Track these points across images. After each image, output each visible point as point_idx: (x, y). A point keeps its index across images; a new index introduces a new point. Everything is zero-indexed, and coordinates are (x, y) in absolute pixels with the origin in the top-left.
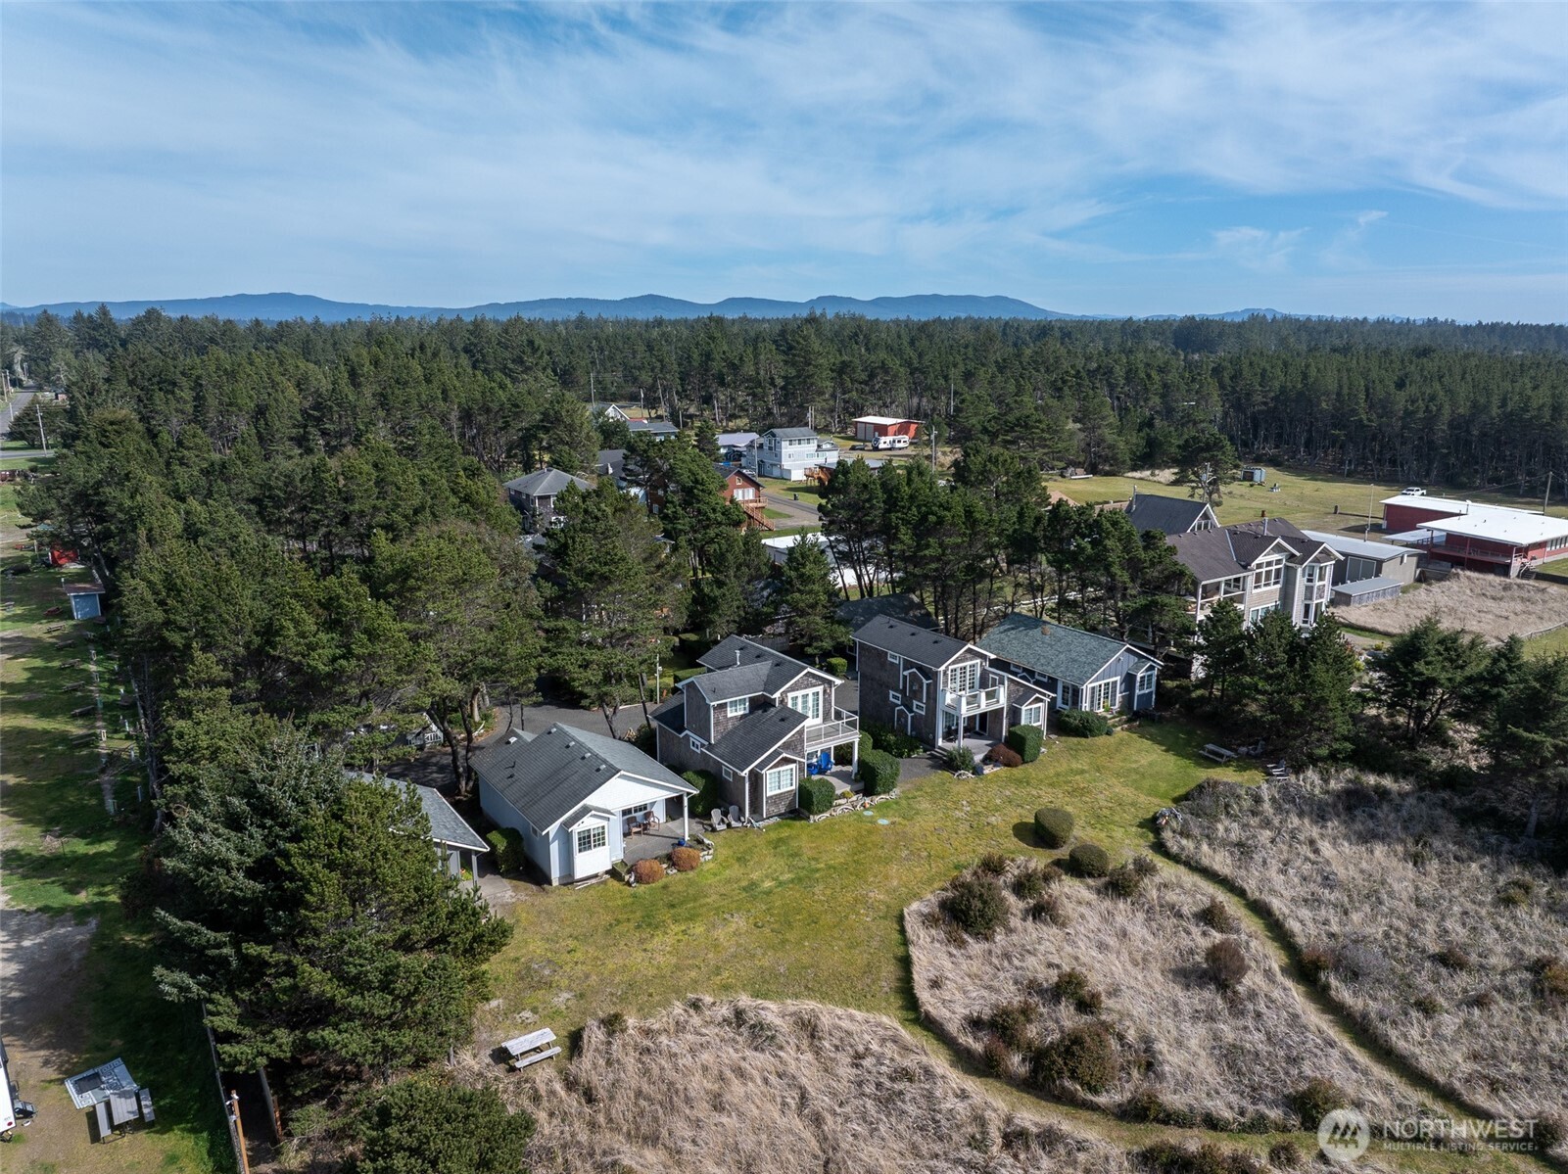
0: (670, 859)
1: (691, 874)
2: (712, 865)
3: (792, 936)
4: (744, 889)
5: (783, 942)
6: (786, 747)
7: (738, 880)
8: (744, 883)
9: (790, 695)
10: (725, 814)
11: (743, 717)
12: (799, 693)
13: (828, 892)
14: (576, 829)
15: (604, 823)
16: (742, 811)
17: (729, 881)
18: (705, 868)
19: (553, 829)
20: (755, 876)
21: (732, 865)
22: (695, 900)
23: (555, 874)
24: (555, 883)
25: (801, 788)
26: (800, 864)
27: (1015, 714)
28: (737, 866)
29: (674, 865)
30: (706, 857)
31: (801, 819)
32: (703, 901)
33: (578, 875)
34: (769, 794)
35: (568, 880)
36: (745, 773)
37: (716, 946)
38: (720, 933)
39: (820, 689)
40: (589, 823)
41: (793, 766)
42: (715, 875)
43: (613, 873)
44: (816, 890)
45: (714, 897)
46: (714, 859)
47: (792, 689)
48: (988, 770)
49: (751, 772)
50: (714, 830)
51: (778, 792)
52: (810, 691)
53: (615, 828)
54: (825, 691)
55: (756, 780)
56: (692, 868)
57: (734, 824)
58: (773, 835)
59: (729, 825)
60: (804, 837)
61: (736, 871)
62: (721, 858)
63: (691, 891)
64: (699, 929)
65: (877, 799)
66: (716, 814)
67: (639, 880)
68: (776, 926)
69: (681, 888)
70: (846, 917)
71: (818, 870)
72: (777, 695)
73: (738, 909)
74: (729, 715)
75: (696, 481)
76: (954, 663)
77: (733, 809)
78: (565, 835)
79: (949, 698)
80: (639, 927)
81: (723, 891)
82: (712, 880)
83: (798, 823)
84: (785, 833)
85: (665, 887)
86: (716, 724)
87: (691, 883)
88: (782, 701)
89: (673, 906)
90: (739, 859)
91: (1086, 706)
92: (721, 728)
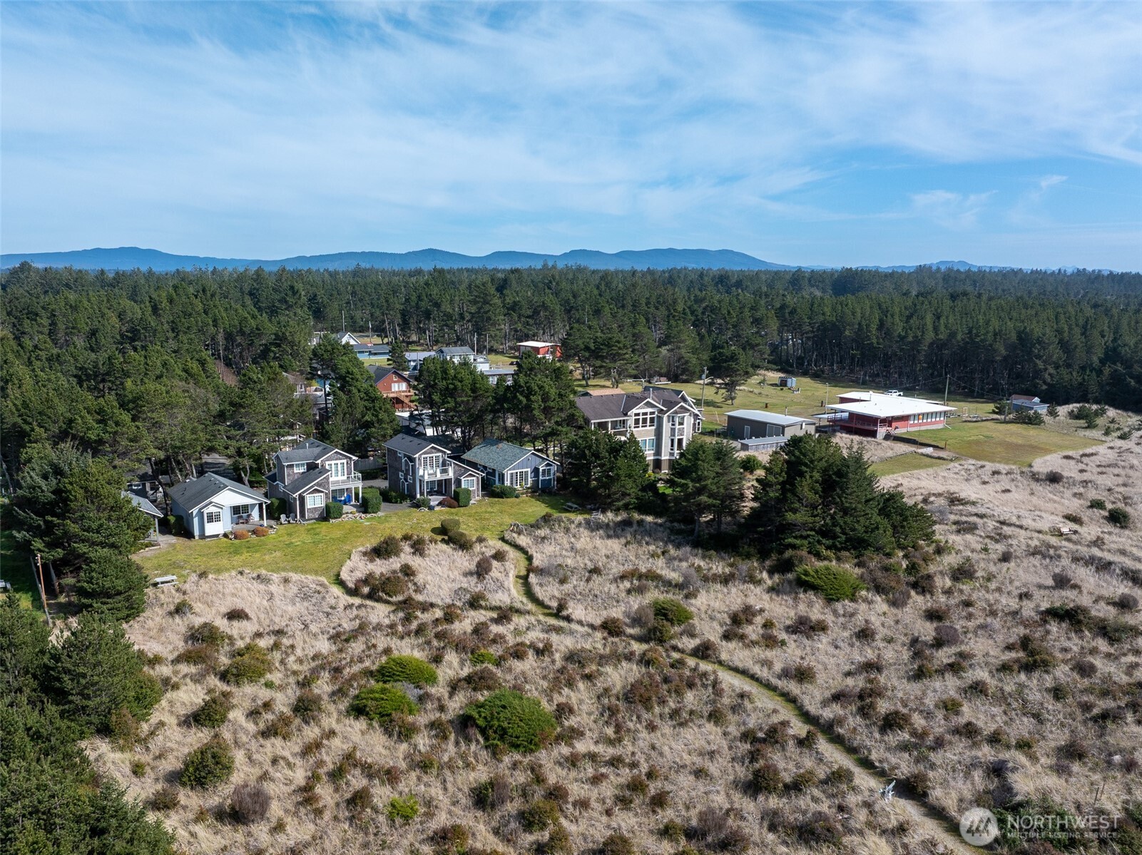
0: (254, 532)
1: (262, 537)
4: (286, 544)
6: (318, 484)
7: (284, 541)
8: (287, 542)
9: (327, 463)
10: (288, 517)
11: (302, 473)
12: (333, 462)
13: (325, 546)
14: (206, 511)
15: (221, 511)
16: (295, 515)
17: (280, 541)
18: (271, 536)
19: (195, 511)
20: (293, 540)
21: (283, 536)
22: (260, 546)
23: (196, 533)
24: (197, 538)
25: (327, 506)
26: (317, 537)
27: (458, 482)
28: (286, 536)
29: (255, 534)
30: (271, 532)
31: (326, 521)
32: (264, 547)
33: (207, 534)
34: (309, 507)
35: (203, 536)
36: (296, 495)
38: (267, 557)
39: (345, 461)
40: (211, 509)
41: (322, 494)
42: (274, 538)
43: (225, 535)
44: (320, 546)
45: (270, 546)
46: (276, 534)
47: (328, 459)
48: (437, 509)
49: (299, 495)
50: (281, 524)
51: (314, 507)
52: (339, 462)
53: (226, 516)
54: (348, 462)
55: (302, 499)
56: (264, 536)
57: (292, 522)
58: (310, 527)
59: (289, 522)
61: (286, 538)
62: (280, 532)
63: (260, 543)
64: (258, 555)
65: (369, 516)
66: (283, 517)
67: (236, 538)
68: (293, 555)
69: (255, 542)
71: (325, 539)
72: (319, 461)
73: (279, 550)
74: (295, 471)
75: (348, 372)
76: (424, 453)
77: (291, 514)
78: (201, 514)
79: (421, 473)
80: (230, 553)
81: (275, 544)
82: (272, 540)
83: (325, 523)
84: (318, 527)
85: (248, 541)
86: (289, 475)
87: (261, 541)
88: (322, 465)
89: (249, 548)
90: (289, 534)
91: (507, 483)
92: (291, 478)
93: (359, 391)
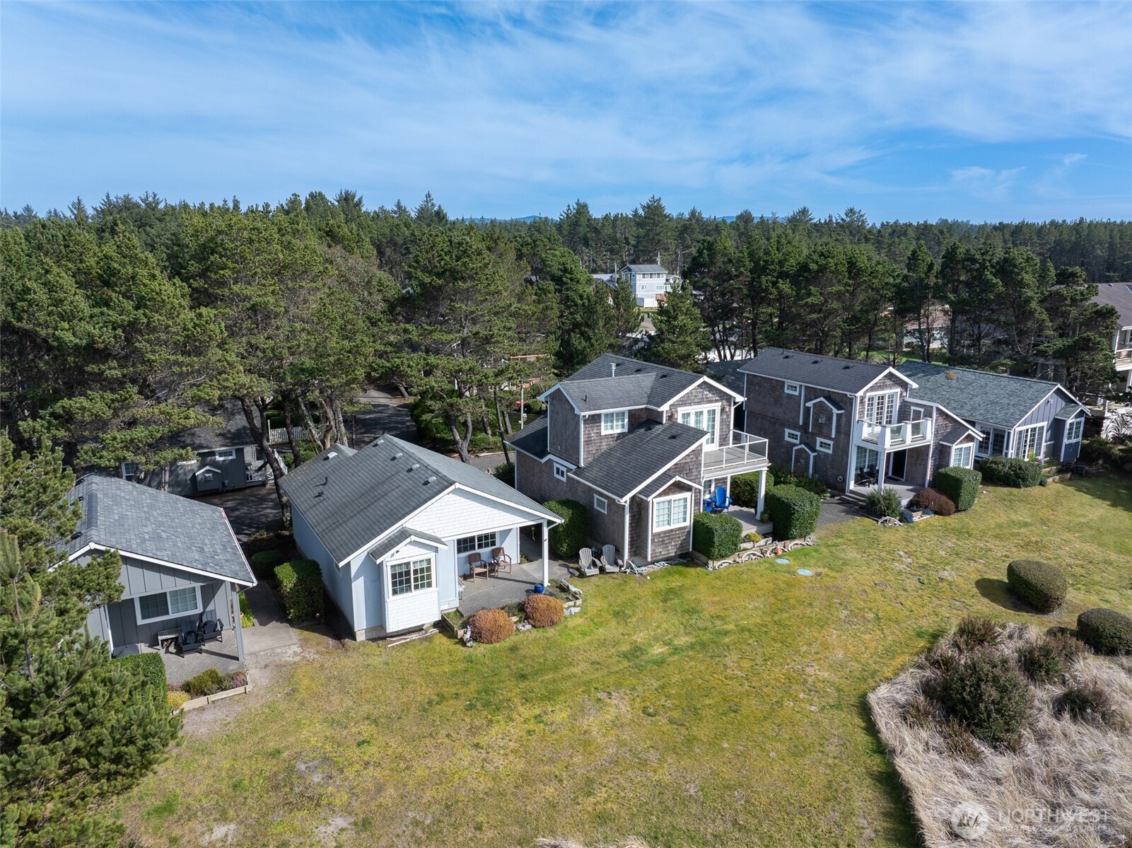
0: (523, 611)
1: (551, 632)
2: (579, 621)
3: (702, 731)
4: (625, 656)
5: (690, 741)
6: (679, 469)
7: (616, 643)
8: (625, 648)
9: (681, 410)
10: (598, 555)
11: (621, 436)
12: (692, 409)
13: (746, 664)
14: (389, 560)
15: (431, 555)
16: (619, 552)
17: (603, 643)
18: (571, 624)
19: (356, 559)
20: (640, 637)
21: (607, 622)
22: (556, 669)
23: (360, 622)
24: (361, 637)
25: (697, 524)
26: (700, 624)
27: (942, 453)
28: (613, 623)
29: (527, 618)
30: (571, 609)
31: (697, 565)
32: (566, 671)
33: (392, 626)
34: (656, 530)
35: (379, 634)
36: (625, 500)
37: (585, 743)
38: (592, 722)
39: (717, 406)
40: (406, 553)
41: (687, 495)
42: (584, 634)
43: (443, 626)
44: (728, 661)
45: (583, 666)
46: (584, 612)
47: (683, 403)
48: (917, 517)
49: (633, 498)
50: (582, 575)
51: (667, 528)
52: (705, 408)
53: (447, 565)
54: (723, 410)
55: (640, 510)
56: (553, 623)
57: (609, 568)
58: (661, 585)
59: (602, 570)
60: (702, 588)
61: (612, 630)
62: (592, 611)
63: (551, 656)
64: (560, 715)
66: (585, 555)
67: (477, 637)
68: (675, 714)
69: (536, 651)
70: (779, 703)
71: (726, 633)
72: (665, 408)
73: (618, 685)
74: (604, 432)
76: (872, 389)
77: (607, 549)
78: (374, 570)
79: (866, 432)
80: (471, 707)
81: (595, 657)
82: (579, 641)
83: (692, 571)
84: (676, 582)
85: (514, 649)
86: (588, 442)
87: (550, 644)
88: (670, 417)
89: (523, 677)
90: (616, 614)
91: (1012, 453)
92: (593, 448)
93: (581, 297)
